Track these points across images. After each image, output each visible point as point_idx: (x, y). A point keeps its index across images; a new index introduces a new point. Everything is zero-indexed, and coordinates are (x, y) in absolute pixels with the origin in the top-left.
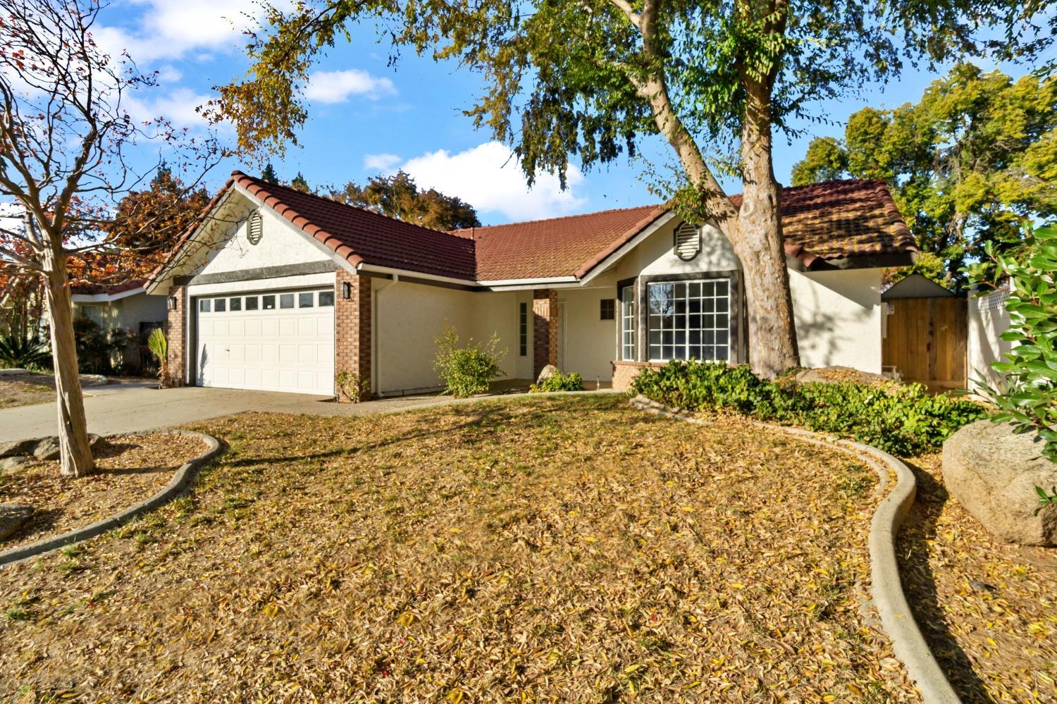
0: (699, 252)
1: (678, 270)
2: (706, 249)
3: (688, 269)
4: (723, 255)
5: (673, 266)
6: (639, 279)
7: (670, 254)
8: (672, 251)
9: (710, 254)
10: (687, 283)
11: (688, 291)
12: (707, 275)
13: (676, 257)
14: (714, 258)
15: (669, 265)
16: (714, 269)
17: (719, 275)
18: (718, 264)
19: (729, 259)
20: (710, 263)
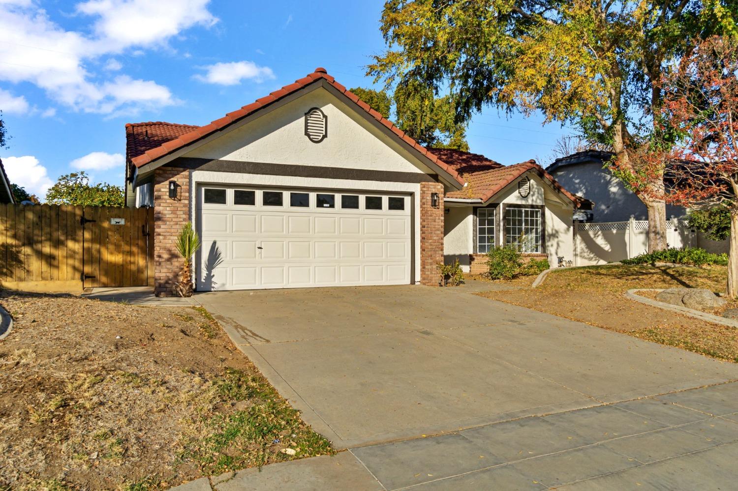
0: (529, 193)
1: (519, 202)
2: (531, 193)
3: (523, 202)
4: (538, 197)
5: (517, 200)
6: (501, 205)
7: (516, 193)
8: (518, 191)
9: (533, 195)
10: (523, 210)
11: (523, 214)
12: (532, 206)
13: (519, 195)
14: (534, 198)
15: (515, 199)
16: (534, 204)
17: (537, 207)
18: (536, 202)
19: (540, 199)
20: (533, 200)
